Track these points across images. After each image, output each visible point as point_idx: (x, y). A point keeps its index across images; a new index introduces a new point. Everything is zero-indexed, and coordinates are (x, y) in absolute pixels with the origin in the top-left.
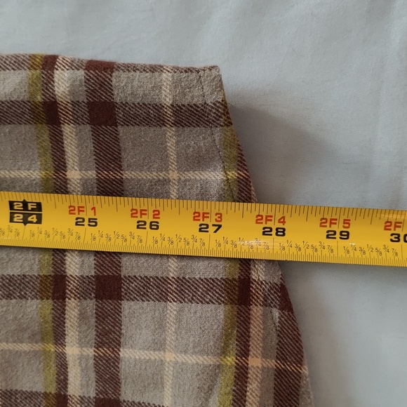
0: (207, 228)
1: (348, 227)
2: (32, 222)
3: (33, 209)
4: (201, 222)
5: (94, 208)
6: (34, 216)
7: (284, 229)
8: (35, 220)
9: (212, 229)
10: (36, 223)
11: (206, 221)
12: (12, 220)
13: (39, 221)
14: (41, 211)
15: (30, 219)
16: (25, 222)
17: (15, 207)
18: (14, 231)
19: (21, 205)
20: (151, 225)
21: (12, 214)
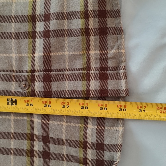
0: (65, 106)
1: (106, 107)
2: (14, 105)
3: (14, 101)
4: (63, 105)
5: (32, 101)
6: (15, 103)
7: (88, 107)
8: (15, 104)
9: (66, 107)
10: (15, 105)
11: (65, 105)
12: (8, 104)
13: (16, 105)
14: (16, 101)
15: (13, 104)
16: (12, 105)
17: (9, 100)
18: (8, 107)
19: (11, 100)
20: (48, 106)
21: (8, 103)
